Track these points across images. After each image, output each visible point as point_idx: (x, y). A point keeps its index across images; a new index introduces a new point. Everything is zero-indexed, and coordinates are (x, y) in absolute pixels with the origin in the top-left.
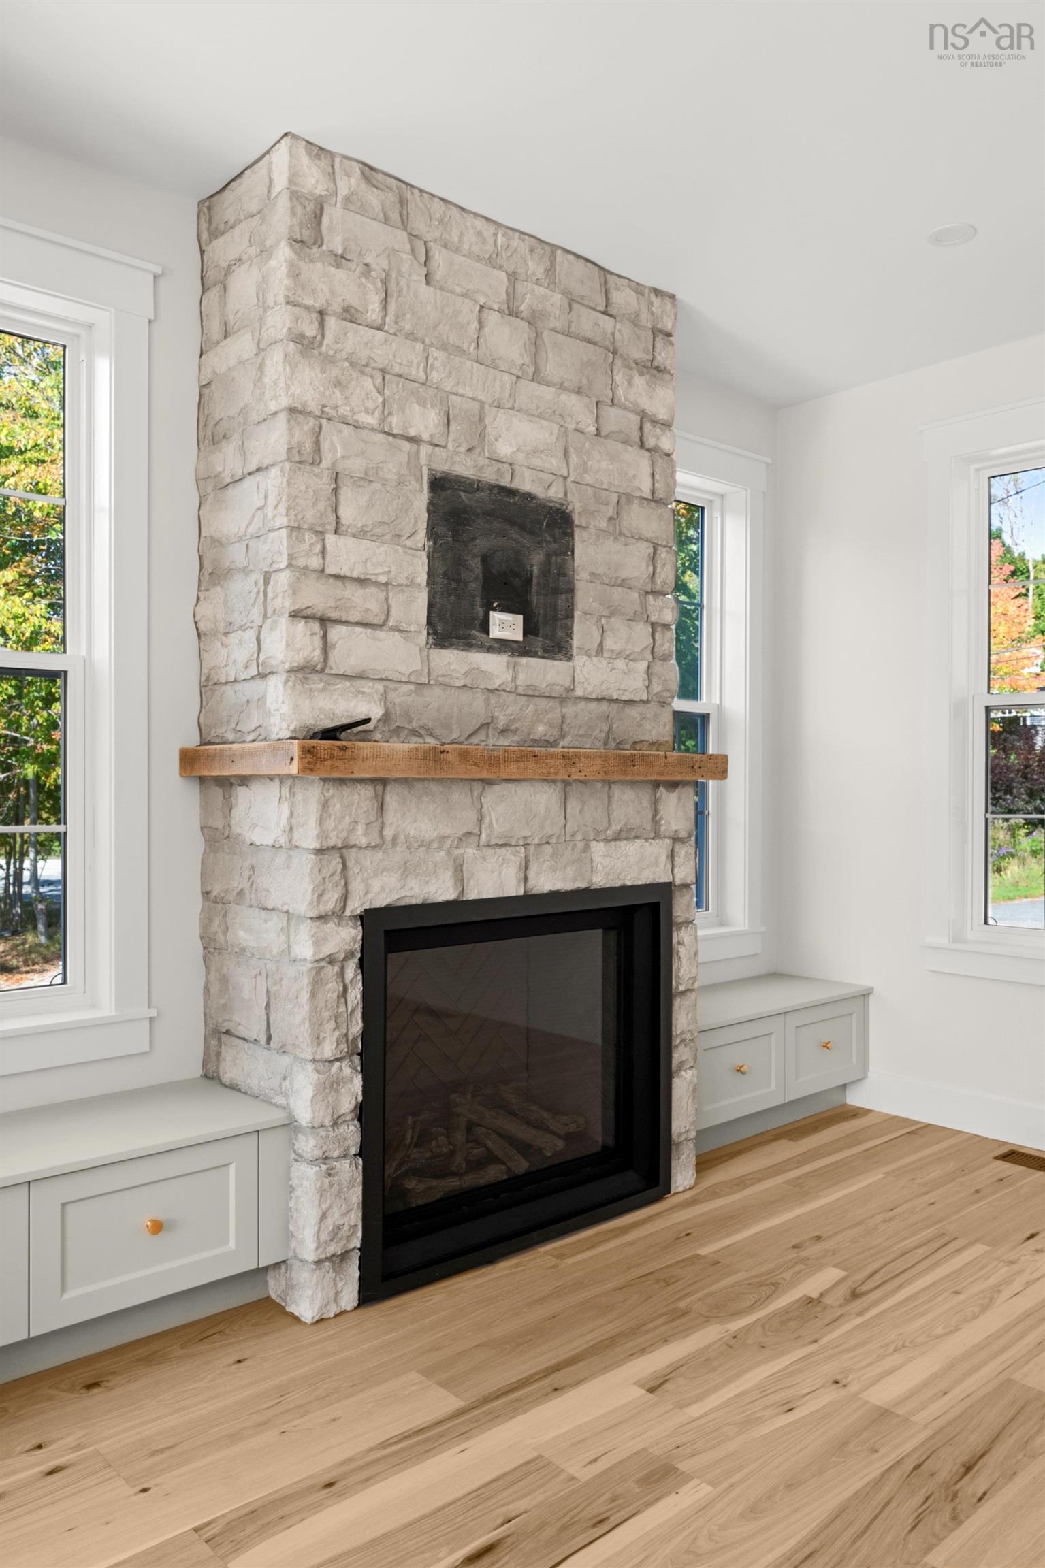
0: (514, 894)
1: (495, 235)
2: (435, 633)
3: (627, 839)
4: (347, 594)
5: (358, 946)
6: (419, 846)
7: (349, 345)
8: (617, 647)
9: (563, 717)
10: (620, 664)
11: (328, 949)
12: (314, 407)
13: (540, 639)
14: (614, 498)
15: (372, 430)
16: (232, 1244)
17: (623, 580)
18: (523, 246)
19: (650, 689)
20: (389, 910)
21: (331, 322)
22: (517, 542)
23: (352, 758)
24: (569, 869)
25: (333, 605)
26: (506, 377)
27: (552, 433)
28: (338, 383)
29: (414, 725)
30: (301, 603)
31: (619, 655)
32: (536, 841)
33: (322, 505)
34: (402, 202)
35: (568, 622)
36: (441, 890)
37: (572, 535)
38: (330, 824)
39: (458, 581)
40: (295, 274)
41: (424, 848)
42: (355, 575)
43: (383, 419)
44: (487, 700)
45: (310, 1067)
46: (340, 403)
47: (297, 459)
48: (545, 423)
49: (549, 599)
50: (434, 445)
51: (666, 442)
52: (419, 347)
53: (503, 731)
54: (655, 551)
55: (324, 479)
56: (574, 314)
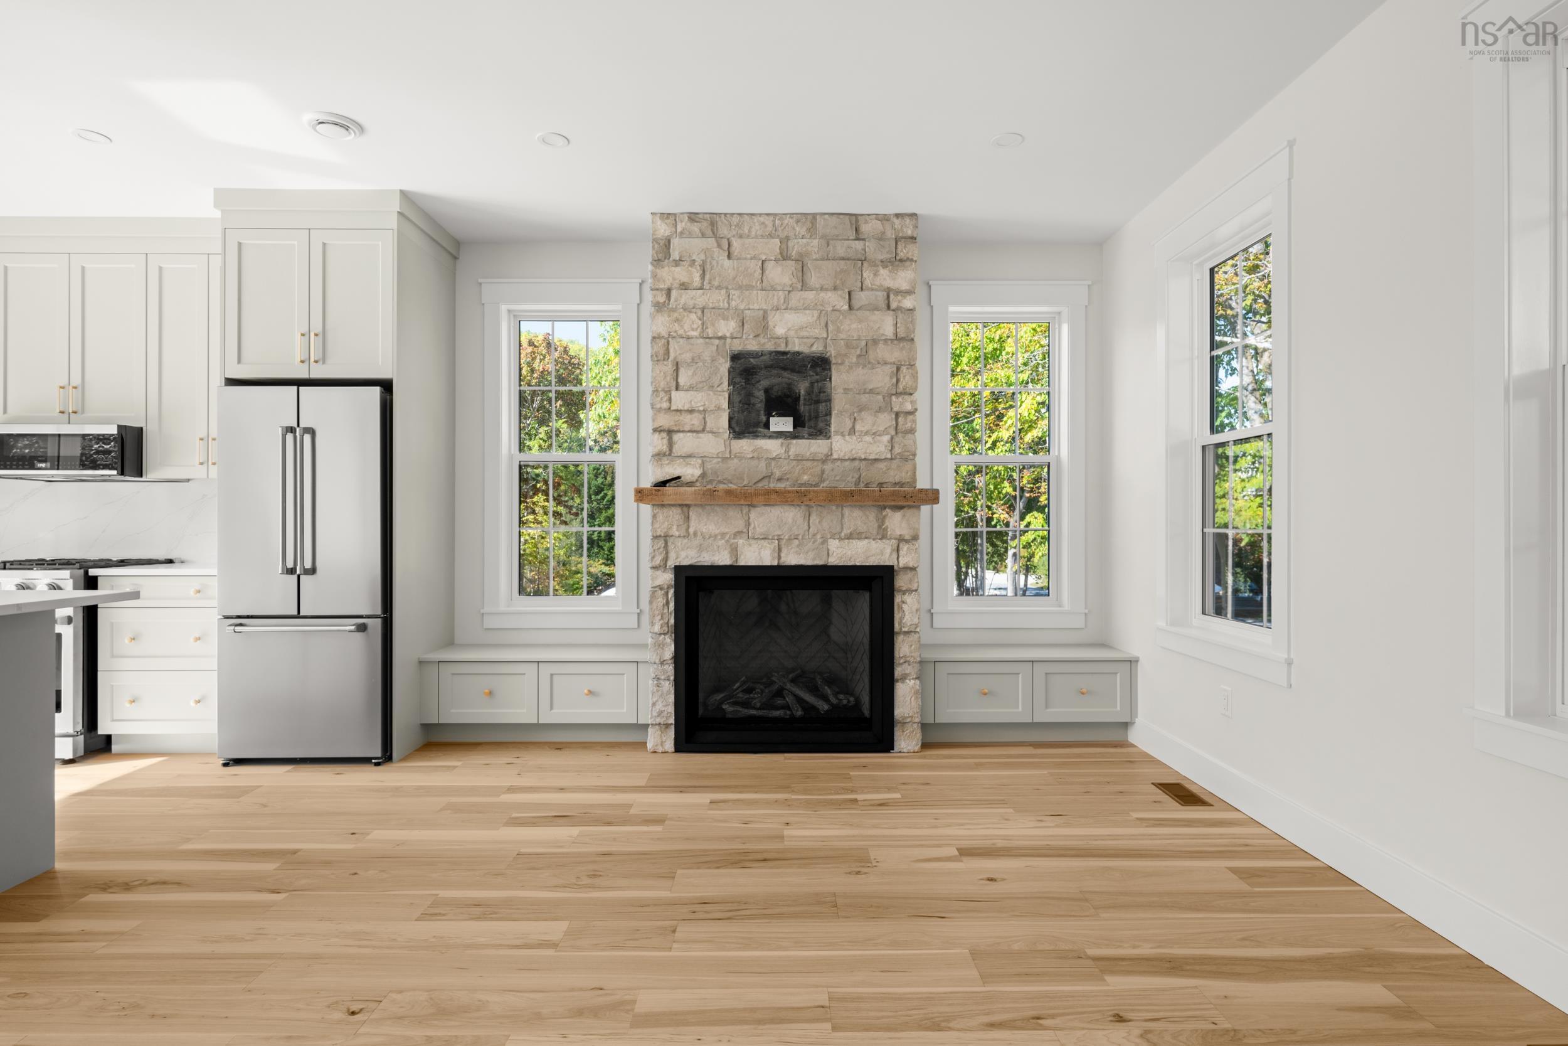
0: (769, 564)
1: (774, 221)
2: (734, 432)
3: (858, 539)
4: (681, 418)
5: (673, 583)
6: (709, 538)
7: (683, 301)
8: (865, 429)
9: (823, 472)
10: (868, 438)
11: (658, 582)
12: (664, 334)
13: (806, 429)
14: (863, 343)
15: (696, 338)
16: (625, 710)
17: (870, 390)
18: (792, 222)
19: (893, 452)
20: (691, 567)
21: (674, 293)
22: (789, 379)
23: (663, 495)
24: (810, 553)
25: (673, 424)
26: (781, 293)
27: (813, 316)
28: (677, 320)
29: (719, 478)
30: (657, 425)
31: (867, 433)
32: (786, 537)
33: (668, 378)
34: (713, 224)
35: (828, 418)
36: (722, 558)
37: (830, 369)
38: (657, 525)
39: (749, 404)
40: (654, 276)
41: (712, 539)
42: (686, 408)
43: (703, 330)
44: (768, 465)
46: (677, 329)
47: (656, 359)
48: (807, 312)
49: (812, 407)
50: (732, 338)
51: (908, 303)
52: (723, 292)
53: (780, 480)
54: (898, 369)
55: (670, 366)
56: (831, 247)
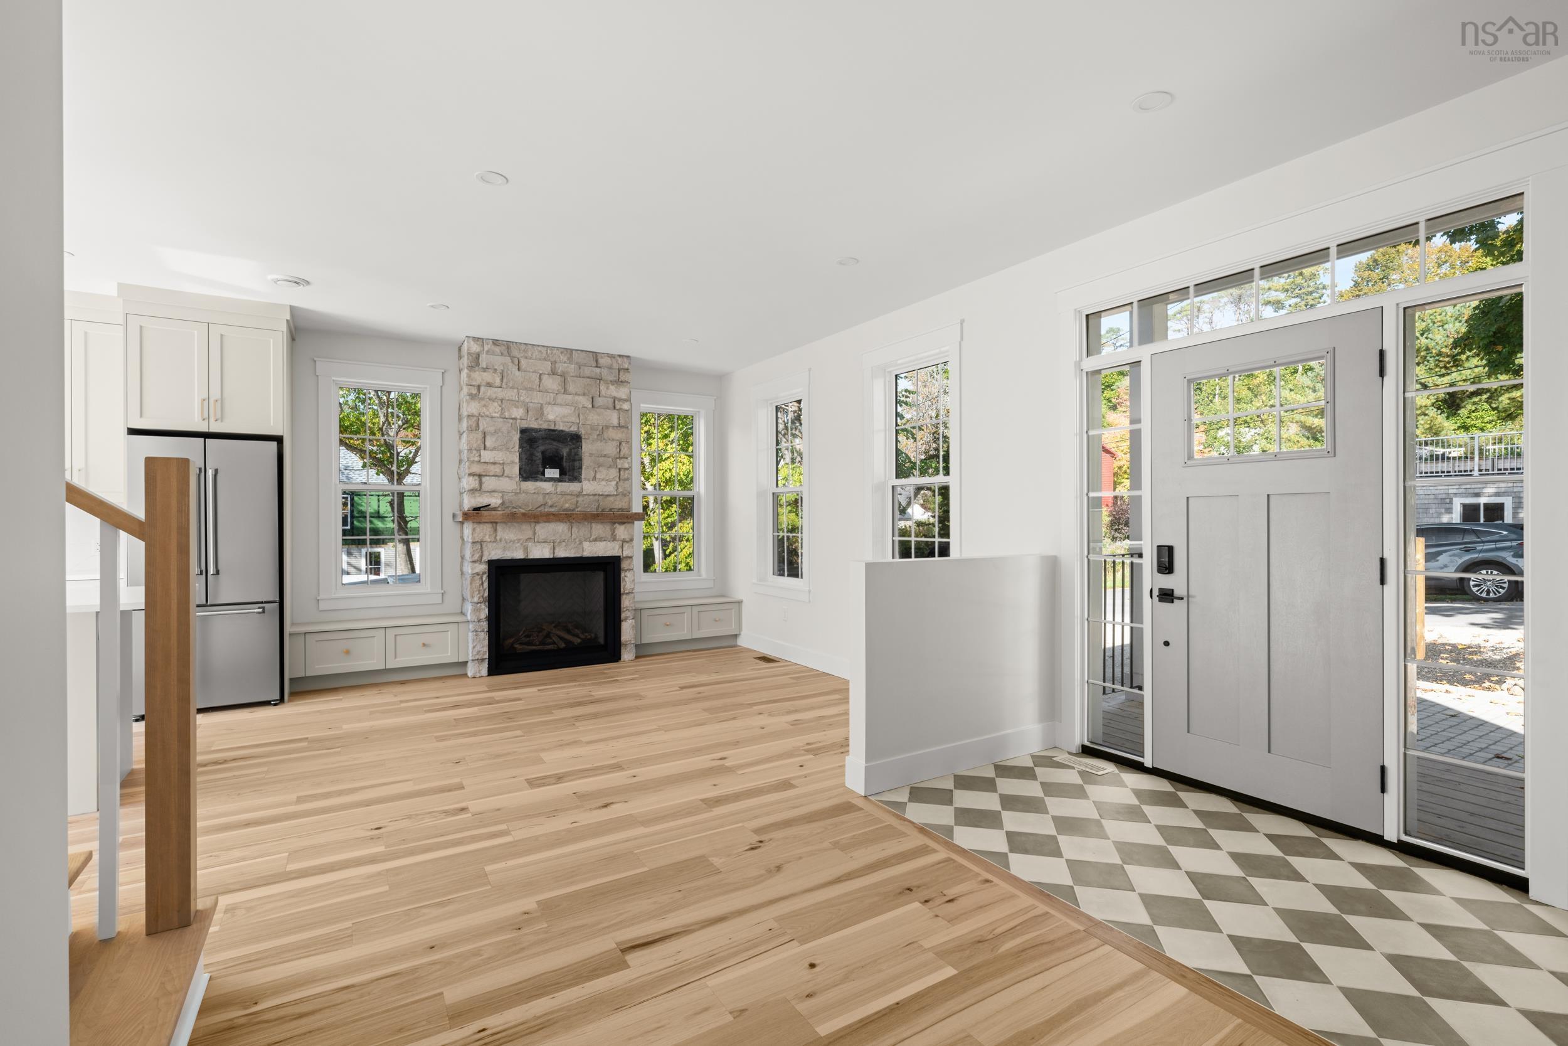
0: (548, 557)
1: (547, 351)
2: (522, 477)
3: (600, 541)
4: (488, 467)
5: (487, 571)
6: (510, 542)
7: (488, 394)
8: (602, 477)
9: (577, 502)
10: (604, 483)
11: (476, 571)
12: (476, 413)
13: (567, 476)
14: (601, 427)
15: (498, 418)
16: (449, 654)
17: (605, 455)
18: (558, 353)
19: (618, 491)
20: (499, 560)
21: (482, 389)
22: (557, 446)
23: (481, 516)
24: (572, 550)
25: (483, 471)
26: (551, 394)
27: (571, 410)
28: (485, 406)
29: (514, 505)
30: (471, 471)
32: (558, 541)
33: (479, 442)
34: (508, 348)
35: (580, 470)
36: (519, 555)
37: (581, 442)
38: (475, 535)
39: (532, 460)
40: (469, 376)
41: (512, 543)
42: (491, 461)
43: (502, 413)
44: (544, 498)
45: (471, 604)
46: (485, 411)
47: (470, 429)
48: (567, 407)
49: (571, 463)
50: (521, 419)
51: (626, 406)
52: (515, 390)
53: (551, 506)
54: (620, 444)
55: (480, 434)
56: (581, 370)
